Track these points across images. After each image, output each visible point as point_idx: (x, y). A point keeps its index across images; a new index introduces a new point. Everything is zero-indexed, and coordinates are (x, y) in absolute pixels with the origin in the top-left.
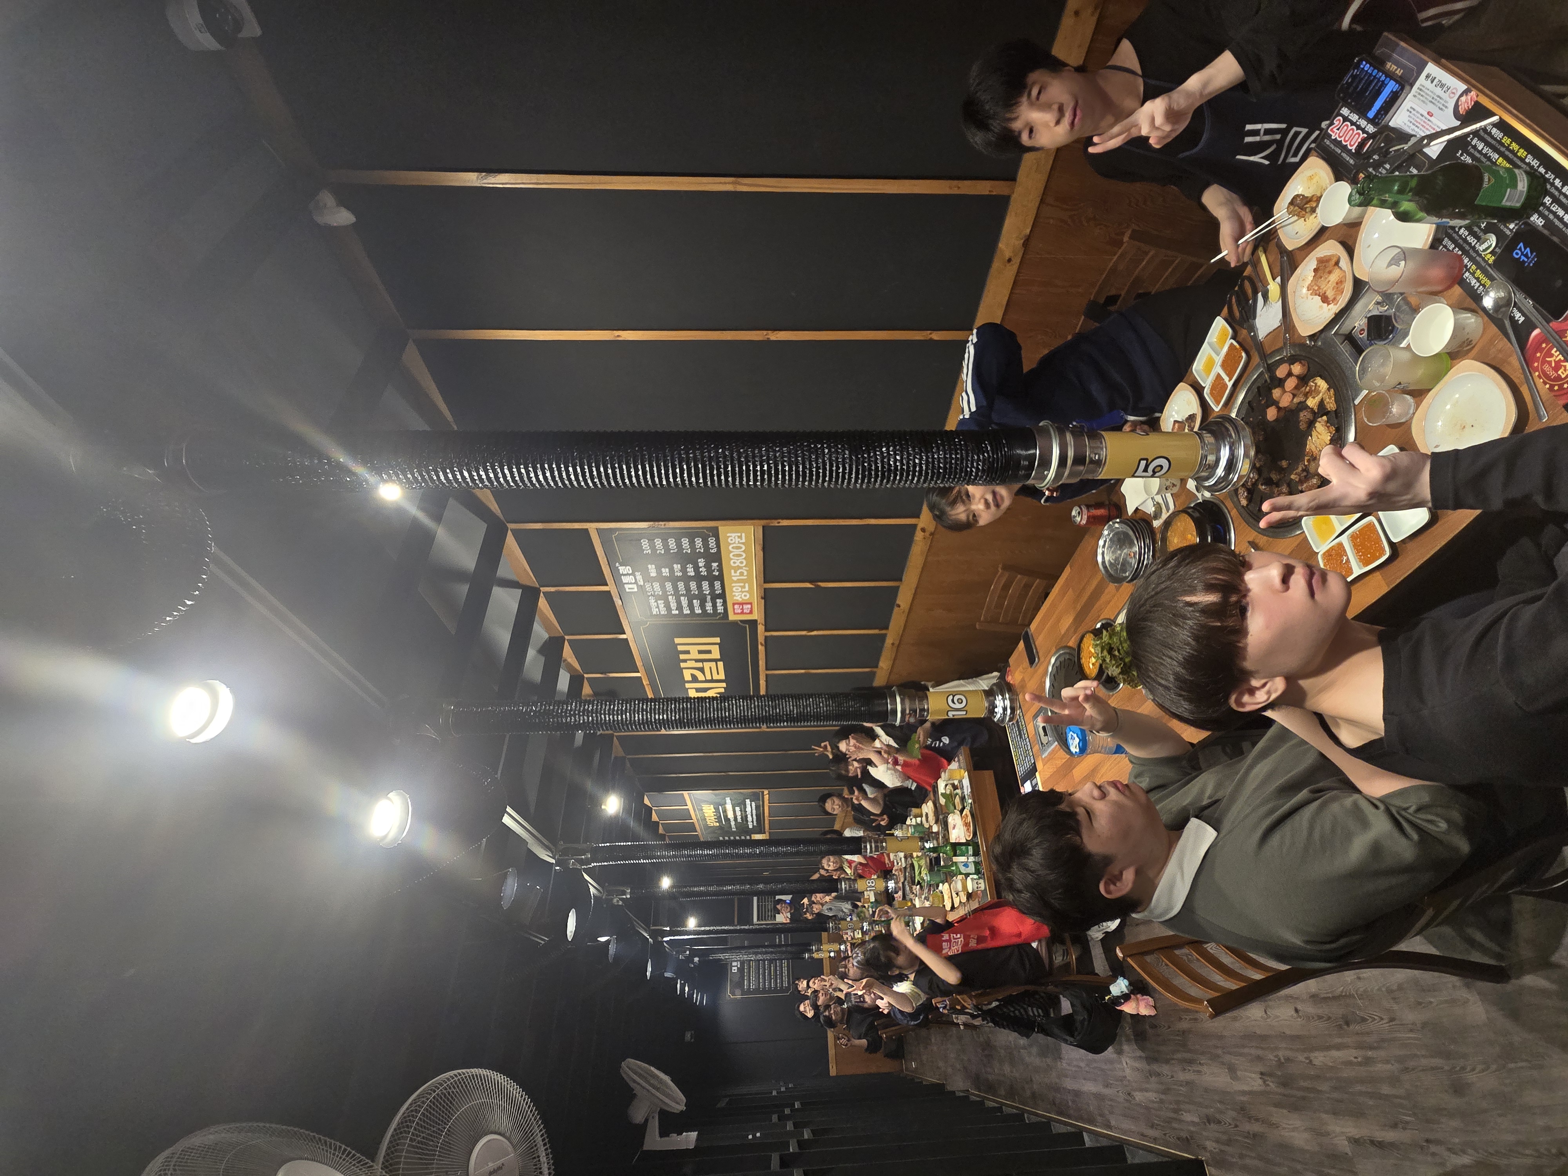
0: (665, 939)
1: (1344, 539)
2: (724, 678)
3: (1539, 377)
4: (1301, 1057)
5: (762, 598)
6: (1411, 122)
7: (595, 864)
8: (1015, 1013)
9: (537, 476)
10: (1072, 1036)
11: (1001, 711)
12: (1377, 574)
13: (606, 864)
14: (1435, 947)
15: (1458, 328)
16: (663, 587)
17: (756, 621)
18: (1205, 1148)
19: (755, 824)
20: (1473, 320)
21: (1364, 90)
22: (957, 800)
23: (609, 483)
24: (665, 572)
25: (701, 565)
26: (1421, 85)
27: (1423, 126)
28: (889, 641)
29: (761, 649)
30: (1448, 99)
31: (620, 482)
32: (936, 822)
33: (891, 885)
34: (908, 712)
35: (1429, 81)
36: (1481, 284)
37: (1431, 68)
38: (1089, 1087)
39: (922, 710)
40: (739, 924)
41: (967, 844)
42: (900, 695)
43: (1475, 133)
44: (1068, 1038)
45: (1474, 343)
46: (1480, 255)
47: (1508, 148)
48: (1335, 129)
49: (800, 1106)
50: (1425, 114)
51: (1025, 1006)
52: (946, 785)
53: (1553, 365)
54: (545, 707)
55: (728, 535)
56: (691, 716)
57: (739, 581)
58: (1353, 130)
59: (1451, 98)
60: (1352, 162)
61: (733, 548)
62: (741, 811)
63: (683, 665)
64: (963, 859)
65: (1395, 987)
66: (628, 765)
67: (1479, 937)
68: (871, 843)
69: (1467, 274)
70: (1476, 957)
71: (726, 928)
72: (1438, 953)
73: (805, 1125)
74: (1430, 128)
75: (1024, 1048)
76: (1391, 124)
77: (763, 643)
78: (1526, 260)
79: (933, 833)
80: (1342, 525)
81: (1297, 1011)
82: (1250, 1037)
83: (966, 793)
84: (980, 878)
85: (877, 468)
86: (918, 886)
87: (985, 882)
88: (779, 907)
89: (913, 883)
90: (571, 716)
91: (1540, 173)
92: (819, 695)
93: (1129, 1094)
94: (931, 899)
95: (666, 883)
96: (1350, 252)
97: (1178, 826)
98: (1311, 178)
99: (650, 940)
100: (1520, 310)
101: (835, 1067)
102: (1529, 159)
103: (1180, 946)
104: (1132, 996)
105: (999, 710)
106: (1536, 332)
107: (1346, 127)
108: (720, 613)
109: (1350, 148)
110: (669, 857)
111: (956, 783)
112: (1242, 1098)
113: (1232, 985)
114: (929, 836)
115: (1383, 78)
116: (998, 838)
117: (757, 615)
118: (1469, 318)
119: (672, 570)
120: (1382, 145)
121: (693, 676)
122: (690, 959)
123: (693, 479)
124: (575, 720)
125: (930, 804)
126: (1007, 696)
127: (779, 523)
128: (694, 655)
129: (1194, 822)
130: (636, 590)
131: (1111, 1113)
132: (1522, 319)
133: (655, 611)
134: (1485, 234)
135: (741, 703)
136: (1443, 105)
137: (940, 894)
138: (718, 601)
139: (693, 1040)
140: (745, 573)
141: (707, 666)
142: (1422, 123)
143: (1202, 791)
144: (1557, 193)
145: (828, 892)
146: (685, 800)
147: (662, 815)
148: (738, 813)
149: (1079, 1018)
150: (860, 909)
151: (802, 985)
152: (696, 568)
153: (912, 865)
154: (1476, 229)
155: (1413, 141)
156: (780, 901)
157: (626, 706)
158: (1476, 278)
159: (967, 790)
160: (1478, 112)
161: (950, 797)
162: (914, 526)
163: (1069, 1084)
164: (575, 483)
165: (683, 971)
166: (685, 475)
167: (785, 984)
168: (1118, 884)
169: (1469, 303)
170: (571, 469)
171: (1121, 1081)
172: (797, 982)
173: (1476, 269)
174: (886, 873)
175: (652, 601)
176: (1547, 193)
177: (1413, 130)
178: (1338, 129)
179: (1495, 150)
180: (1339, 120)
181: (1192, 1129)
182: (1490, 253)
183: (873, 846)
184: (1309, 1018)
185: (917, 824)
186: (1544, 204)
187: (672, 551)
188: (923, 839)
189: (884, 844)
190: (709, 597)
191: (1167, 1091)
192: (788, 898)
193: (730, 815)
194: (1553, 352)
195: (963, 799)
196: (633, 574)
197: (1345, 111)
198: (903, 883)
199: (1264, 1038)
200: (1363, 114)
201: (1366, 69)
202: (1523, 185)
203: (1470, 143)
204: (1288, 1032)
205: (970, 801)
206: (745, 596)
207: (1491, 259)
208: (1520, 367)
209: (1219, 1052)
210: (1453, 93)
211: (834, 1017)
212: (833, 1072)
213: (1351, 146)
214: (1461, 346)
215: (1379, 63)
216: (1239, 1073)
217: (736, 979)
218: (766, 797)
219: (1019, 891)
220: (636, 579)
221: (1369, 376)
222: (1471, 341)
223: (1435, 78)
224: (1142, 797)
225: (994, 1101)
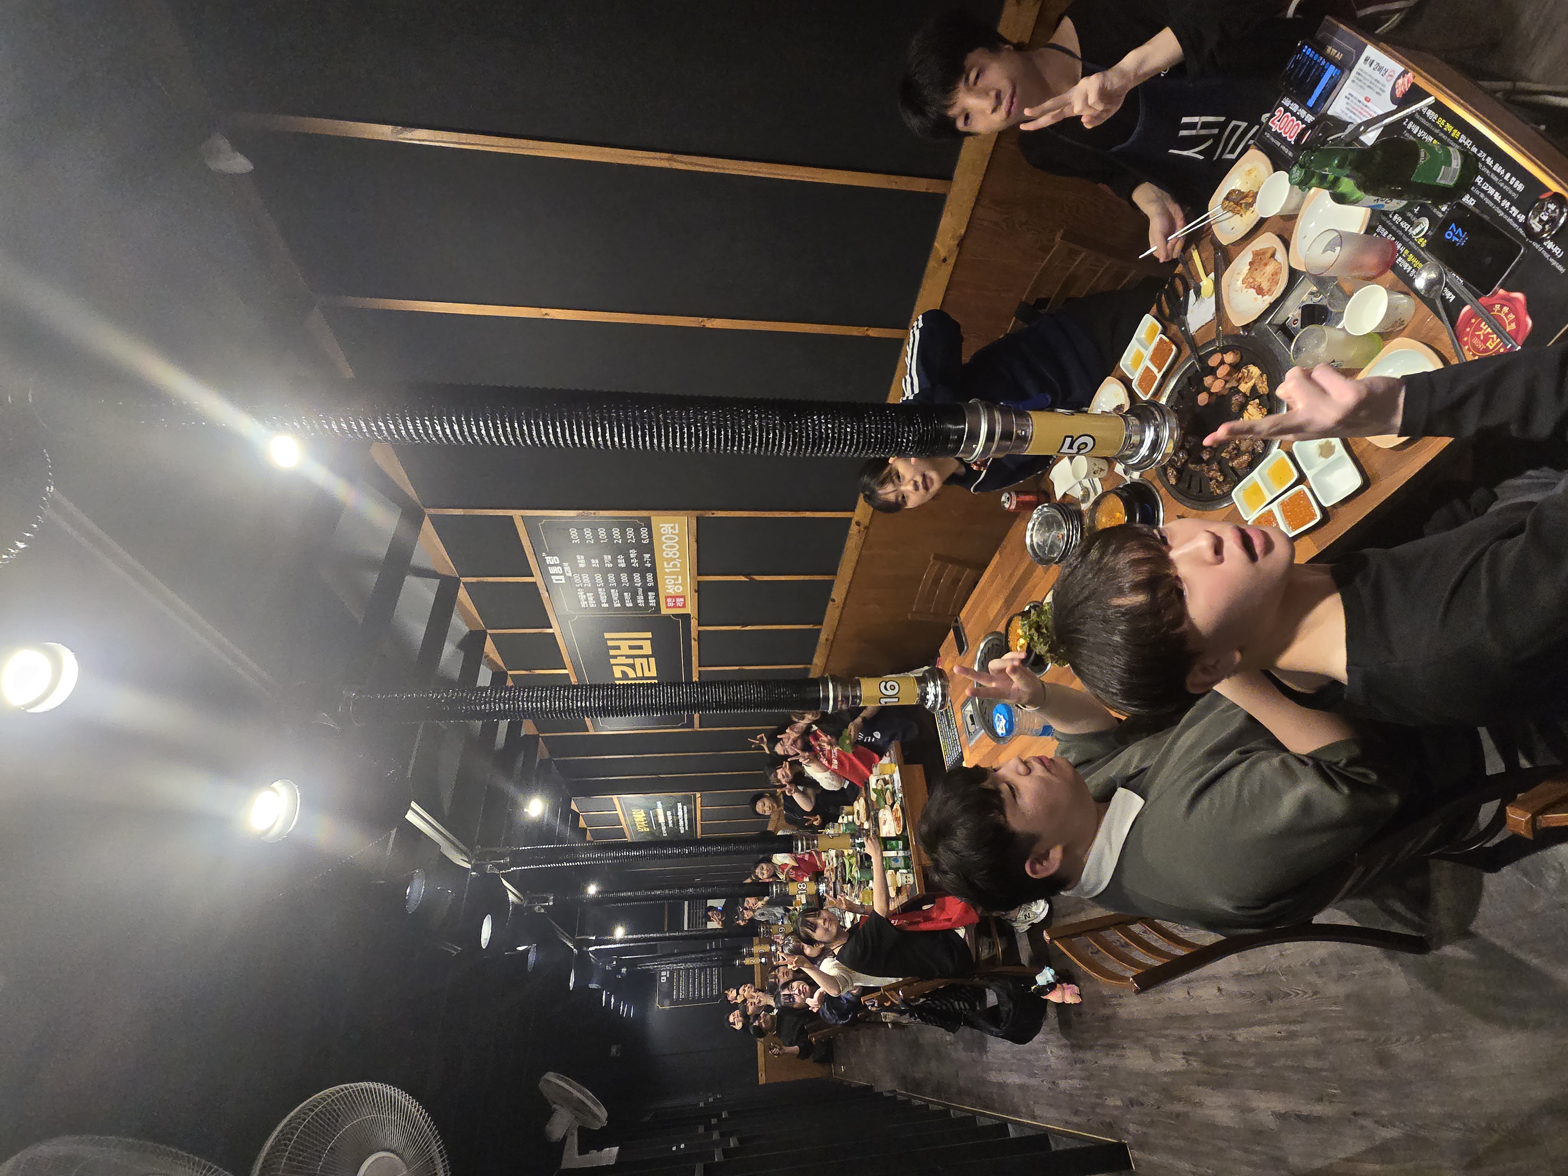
0: (590, 949)
1: (1274, 507)
2: (655, 675)
3: (1469, 350)
4: (1222, 1034)
5: (696, 591)
6: (1348, 109)
7: (515, 868)
8: (941, 1008)
9: (443, 430)
10: (998, 1028)
11: (933, 698)
12: (1306, 539)
13: (526, 868)
14: (1357, 920)
15: (1392, 308)
16: (593, 579)
17: (689, 615)
18: (1128, 1132)
19: (687, 829)
20: (1405, 301)
21: (1305, 76)
22: (888, 795)
23: (524, 441)
24: (595, 563)
25: (632, 556)
26: (1360, 69)
27: (1360, 112)
28: (823, 637)
29: (694, 644)
30: (1385, 83)
31: (536, 439)
32: (867, 820)
33: (822, 887)
34: (840, 699)
35: (1368, 65)
36: (1413, 268)
37: (1371, 51)
38: (1014, 1079)
39: (855, 697)
40: (669, 931)
41: (896, 838)
42: (832, 682)
43: (1411, 117)
44: (993, 1029)
45: (1406, 323)
46: (1413, 240)
47: (1442, 130)
48: (1276, 122)
49: (727, 1115)
50: (1363, 100)
51: (952, 1000)
52: (877, 781)
53: (1482, 338)
54: (458, 694)
55: (661, 525)
56: (615, 703)
57: (671, 573)
58: (1293, 120)
59: (1388, 81)
60: (1290, 154)
61: (666, 539)
62: (672, 815)
63: (612, 661)
64: (893, 854)
65: (1318, 962)
66: (554, 767)
67: (1399, 907)
68: (802, 840)
69: (1400, 259)
70: (1397, 928)
71: (655, 935)
72: (1359, 925)
73: (731, 1134)
74: (1366, 115)
75: (951, 1044)
76: (1330, 113)
77: (696, 638)
78: (1457, 240)
79: (864, 829)
80: (1272, 494)
81: (1219, 990)
82: (1172, 1018)
83: (896, 788)
84: (908, 872)
85: (808, 435)
86: (849, 885)
87: (914, 876)
88: (710, 913)
89: (844, 881)
90: (485, 704)
91: (1474, 153)
92: (750, 682)
93: (1054, 1083)
94: (861, 895)
95: (592, 890)
96: (1287, 244)
97: (1105, 797)
98: (1250, 172)
99: (575, 950)
100: (1451, 290)
101: (764, 1075)
102: (1463, 139)
103: (1106, 928)
104: (1058, 985)
105: (931, 697)
106: (1466, 308)
107: (1286, 119)
108: (652, 607)
109: (1289, 140)
110: (594, 859)
111: (887, 777)
112: (1165, 1079)
113: (1155, 962)
114: (860, 833)
115: (1323, 63)
116: (925, 816)
117: (691, 609)
118: (1402, 299)
119: (602, 561)
120: (1320, 134)
121: (623, 673)
122: (617, 970)
123: (616, 439)
124: (491, 708)
125: (862, 801)
126: (939, 682)
127: (713, 514)
128: (625, 650)
129: (1121, 791)
130: (563, 581)
131: (1036, 1103)
132: (1453, 297)
133: (584, 604)
134: (1418, 218)
135: (669, 690)
136: (1381, 89)
137: (870, 891)
138: (650, 594)
139: (619, 1055)
140: (679, 565)
141: (638, 661)
142: (1360, 110)
143: (1129, 761)
144: (1488, 172)
145: (759, 895)
146: (614, 804)
147: (589, 821)
148: (670, 818)
149: (1004, 1009)
150: (791, 913)
151: (732, 994)
152: (628, 559)
153: (843, 864)
154: (1409, 214)
155: (1350, 128)
156: (712, 908)
157: (546, 693)
158: (1408, 262)
159: (898, 784)
160: (1415, 94)
161: (881, 793)
162: (850, 519)
163: (994, 1077)
164: (486, 439)
165: (610, 982)
166: (608, 434)
167: (715, 993)
168: (1045, 863)
169: (1402, 285)
170: (481, 423)
171: (1046, 1070)
172: (726, 992)
173: (1409, 254)
174: (818, 876)
175: (581, 593)
176: (1478, 172)
177: (1350, 117)
178: (1279, 121)
179: (1430, 132)
180: (1280, 111)
181: (1116, 1113)
182: (1422, 237)
183: (805, 843)
184: (1231, 996)
185: (849, 823)
186: (1475, 184)
187: (602, 541)
188: (853, 836)
189: (815, 842)
190: (640, 590)
191: (1090, 1078)
192: (719, 903)
193: (661, 820)
194: (1482, 325)
195: (893, 794)
196: (561, 565)
197: (1286, 102)
198: (834, 883)
199: (1186, 1018)
200: (1303, 104)
201: (1308, 53)
202: (1456, 163)
203: (1405, 128)
204: (1212, 1011)
205: (900, 795)
206: (678, 589)
207: (1423, 243)
208: (1450, 342)
209: (1142, 1034)
210: (1390, 76)
211: (763, 1025)
212: (762, 1079)
213: (1291, 137)
214: (1393, 326)
215: (1320, 47)
216: (1161, 1055)
217: (665, 989)
218: (699, 800)
219: (945, 873)
220: (563, 570)
221: (1302, 356)
222: (1404, 321)
223: (1373, 61)
224: (1069, 771)
225: (921, 1099)
